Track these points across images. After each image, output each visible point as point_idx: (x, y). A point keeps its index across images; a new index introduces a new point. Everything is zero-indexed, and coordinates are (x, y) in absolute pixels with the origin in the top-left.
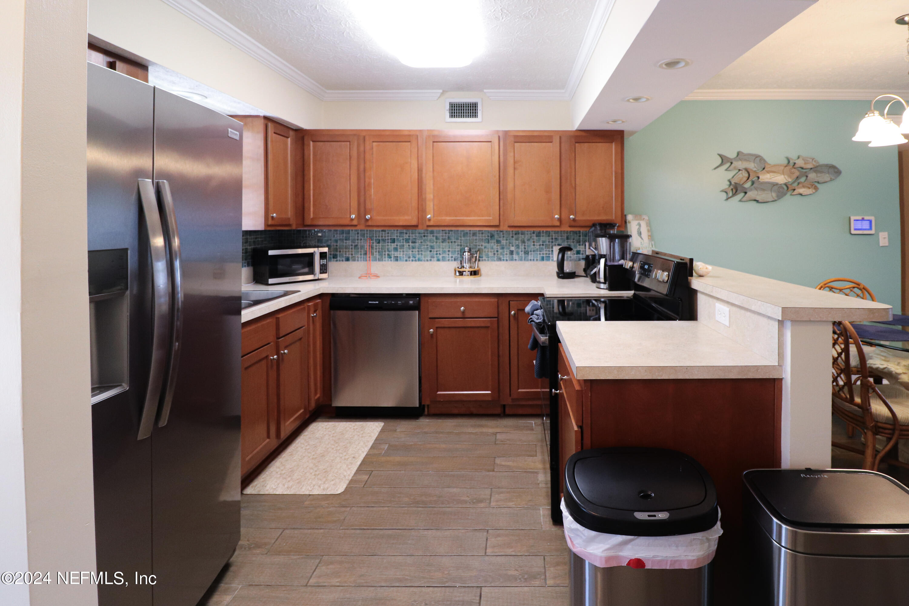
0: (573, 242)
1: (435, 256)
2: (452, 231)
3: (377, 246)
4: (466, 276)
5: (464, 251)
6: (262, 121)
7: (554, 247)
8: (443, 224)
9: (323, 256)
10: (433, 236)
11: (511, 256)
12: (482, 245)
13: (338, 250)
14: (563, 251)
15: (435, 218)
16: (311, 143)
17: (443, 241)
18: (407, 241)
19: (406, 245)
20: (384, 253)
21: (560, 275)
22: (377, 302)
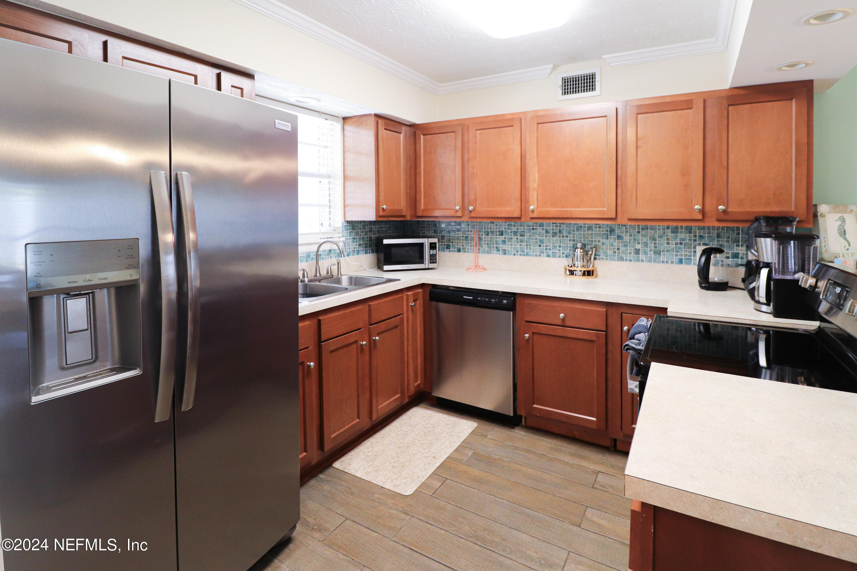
0: (728, 242)
1: (545, 251)
2: (563, 224)
3: (486, 238)
4: (578, 276)
5: (576, 247)
6: (373, 120)
7: (697, 247)
8: (548, 216)
9: (433, 246)
10: (543, 229)
11: (637, 256)
12: (599, 241)
13: (451, 241)
14: (708, 253)
15: (539, 209)
16: (422, 136)
17: (553, 234)
18: (515, 233)
19: (514, 238)
20: (492, 246)
21: (703, 285)
22: (472, 298)
